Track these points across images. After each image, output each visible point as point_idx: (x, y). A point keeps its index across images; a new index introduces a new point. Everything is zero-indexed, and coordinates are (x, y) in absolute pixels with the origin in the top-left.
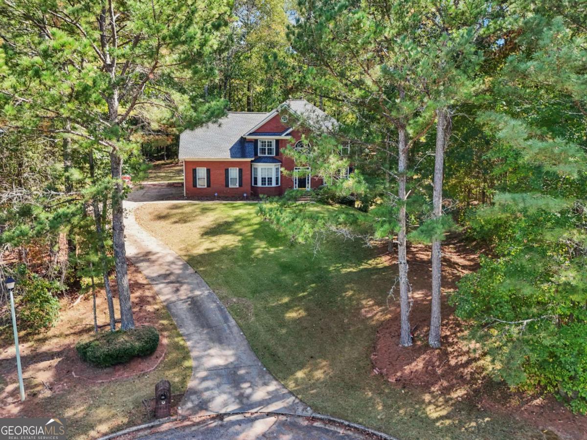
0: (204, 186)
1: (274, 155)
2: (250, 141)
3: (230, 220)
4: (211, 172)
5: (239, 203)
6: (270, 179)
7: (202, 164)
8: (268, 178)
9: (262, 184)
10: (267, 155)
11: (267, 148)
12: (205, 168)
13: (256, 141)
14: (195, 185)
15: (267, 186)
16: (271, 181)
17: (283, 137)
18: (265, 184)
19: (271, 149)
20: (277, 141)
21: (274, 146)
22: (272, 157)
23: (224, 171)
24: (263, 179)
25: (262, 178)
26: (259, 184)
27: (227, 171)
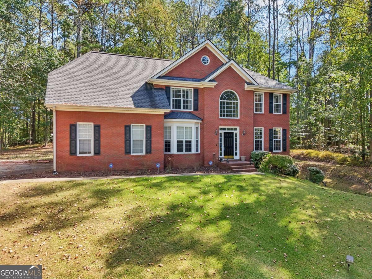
0: (90, 153)
1: (192, 110)
2: (159, 88)
3: (161, 212)
4: (102, 131)
5: (159, 178)
6: (189, 143)
7: (86, 116)
8: (186, 142)
9: (178, 151)
10: (182, 109)
11: (182, 99)
12: (92, 124)
13: (168, 88)
14: (73, 152)
15: (184, 152)
16: (190, 146)
17: (206, 84)
18: (182, 151)
19: (187, 101)
20: (196, 90)
21: (191, 98)
22: (190, 113)
23: (123, 129)
24: (180, 144)
25: (178, 142)
26: (174, 150)
27: (127, 129)
